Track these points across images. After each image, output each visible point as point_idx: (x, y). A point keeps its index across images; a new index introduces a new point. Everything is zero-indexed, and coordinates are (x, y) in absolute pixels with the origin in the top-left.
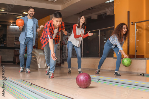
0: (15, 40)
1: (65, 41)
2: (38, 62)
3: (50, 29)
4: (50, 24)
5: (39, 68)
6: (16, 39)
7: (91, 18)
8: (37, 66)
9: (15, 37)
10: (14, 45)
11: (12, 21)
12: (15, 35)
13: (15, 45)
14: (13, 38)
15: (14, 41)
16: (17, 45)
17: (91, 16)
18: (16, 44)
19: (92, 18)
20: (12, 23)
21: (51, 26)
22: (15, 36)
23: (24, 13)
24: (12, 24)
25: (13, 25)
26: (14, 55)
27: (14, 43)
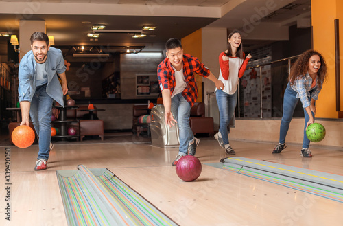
0: (138, 82)
1: (246, 79)
2: (163, 131)
3: (165, 72)
4: (166, 62)
5: (166, 144)
6: (140, 80)
7: (296, 25)
8: (162, 141)
9: (138, 77)
10: (136, 95)
11: (128, 45)
12: (139, 72)
13: (138, 93)
14: (134, 78)
15: (137, 85)
16: (142, 94)
17: (296, 22)
18: (140, 91)
19: (298, 27)
20: (128, 48)
21: (167, 67)
22: (137, 75)
23: (146, 28)
24: (128, 51)
25: (130, 53)
26: (134, 116)
27: (137, 89)
